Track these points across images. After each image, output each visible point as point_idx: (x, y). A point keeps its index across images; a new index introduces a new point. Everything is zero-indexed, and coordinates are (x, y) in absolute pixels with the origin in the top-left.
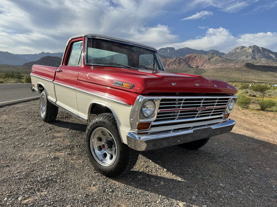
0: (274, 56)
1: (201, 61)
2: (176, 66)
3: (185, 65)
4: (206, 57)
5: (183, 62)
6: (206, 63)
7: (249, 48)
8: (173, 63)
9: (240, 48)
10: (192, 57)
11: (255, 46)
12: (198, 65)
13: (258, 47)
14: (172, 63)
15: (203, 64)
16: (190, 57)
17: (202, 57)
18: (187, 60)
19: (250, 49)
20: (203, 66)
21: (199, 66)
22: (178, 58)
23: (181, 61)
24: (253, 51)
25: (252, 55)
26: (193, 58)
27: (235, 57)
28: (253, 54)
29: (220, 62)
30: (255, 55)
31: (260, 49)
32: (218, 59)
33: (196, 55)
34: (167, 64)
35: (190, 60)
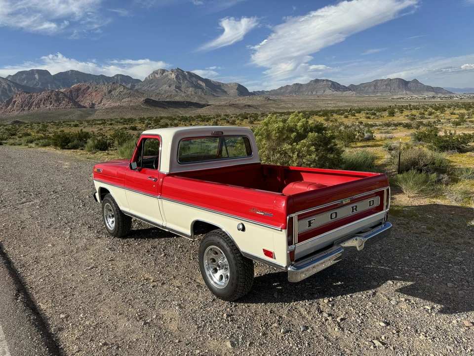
0: (204, 85)
1: (98, 95)
2: (53, 106)
3: (68, 103)
4: (105, 88)
5: (63, 98)
6: (106, 98)
7: (171, 72)
8: (45, 101)
9: (159, 72)
10: (82, 89)
11: (178, 69)
12: (93, 102)
13: (183, 71)
14: (43, 100)
15: (101, 100)
16: (78, 89)
17: (99, 88)
18: (75, 95)
19: (173, 75)
20: (102, 104)
21: (95, 104)
22: (52, 91)
23: (60, 96)
24: (177, 77)
25: (176, 82)
26: (84, 90)
27: (154, 87)
28: (178, 81)
29: (126, 96)
30: (180, 83)
31: (185, 74)
32: (123, 91)
33: (88, 84)
34: (34, 103)
35: (79, 95)
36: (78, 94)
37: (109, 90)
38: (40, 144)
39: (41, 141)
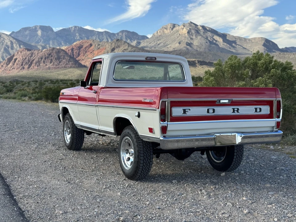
0: (220, 40)
1: (100, 53)
2: (53, 65)
3: (69, 62)
4: (108, 46)
5: (64, 56)
7: (183, 27)
8: (45, 58)
9: (169, 27)
10: (84, 47)
11: (191, 23)
13: (196, 25)
14: (44, 58)
16: (80, 47)
17: (102, 46)
18: (76, 53)
22: (54, 49)
23: (61, 54)
24: (188, 32)
26: (86, 48)
27: (162, 44)
28: (190, 37)
30: (193, 39)
32: (127, 49)
33: (90, 41)
34: (35, 61)
35: (81, 53)
36: (79, 52)
37: (112, 48)
38: (33, 98)
39: (34, 95)
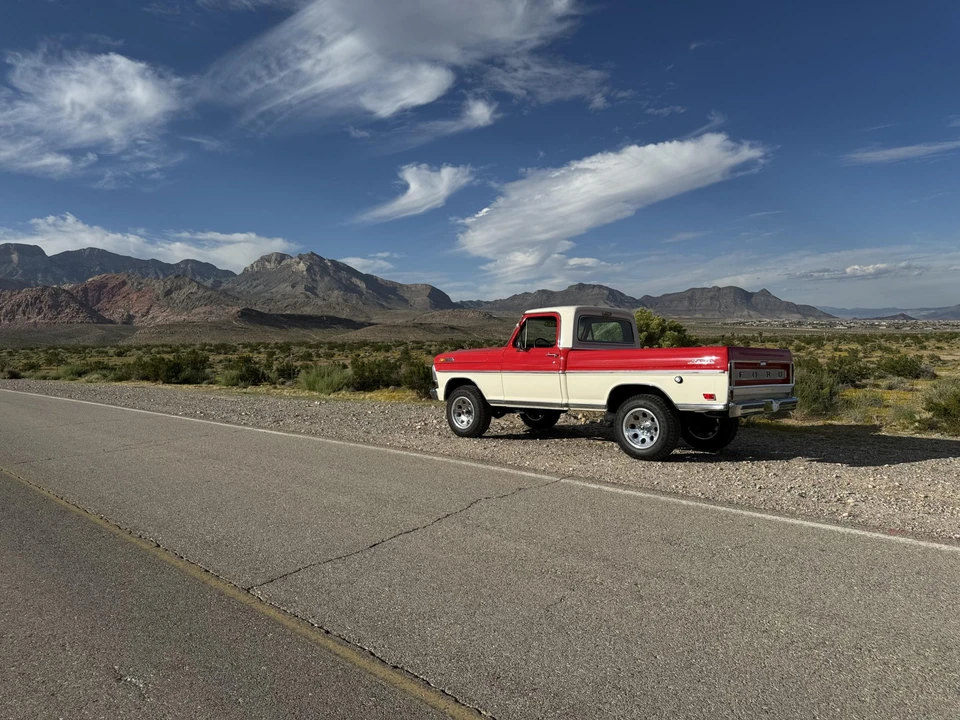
0: (362, 285)
1: (142, 299)
2: (44, 318)
3: (78, 313)
4: (158, 287)
5: (68, 302)
6: (159, 305)
7: (298, 260)
8: (27, 306)
9: (273, 258)
10: (110, 286)
11: (313, 254)
12: (131, 313)
13: (322, 259)
14: (24, 305)
15: (149, 309)
16: (101, 287)
17: (146, 285)
18: (93, 296)
19: (302, 264)
20: (150, 316)
21: (135, 317)
22: (45, 288)
23: (61, 298)
24: (308, 270)
25: (307, 279)
26: (113, 288)
27: (262, 286)
28: (311, 277)
29: (202, 302)
30: (316, 281)
31: (326, 265)
32: (196, 293)
33: (123, 277)
35: (102, 297)
36: (99, 296)
37: (166, 290)
